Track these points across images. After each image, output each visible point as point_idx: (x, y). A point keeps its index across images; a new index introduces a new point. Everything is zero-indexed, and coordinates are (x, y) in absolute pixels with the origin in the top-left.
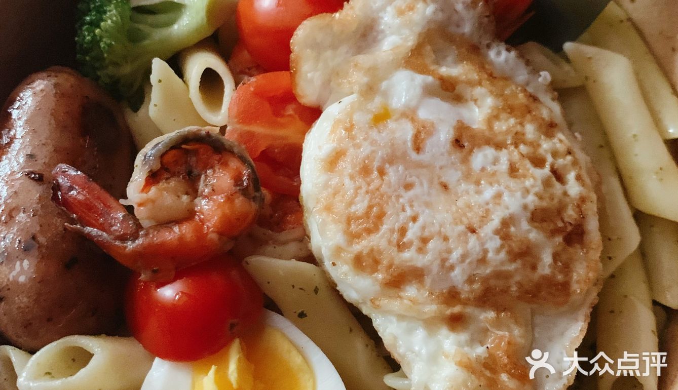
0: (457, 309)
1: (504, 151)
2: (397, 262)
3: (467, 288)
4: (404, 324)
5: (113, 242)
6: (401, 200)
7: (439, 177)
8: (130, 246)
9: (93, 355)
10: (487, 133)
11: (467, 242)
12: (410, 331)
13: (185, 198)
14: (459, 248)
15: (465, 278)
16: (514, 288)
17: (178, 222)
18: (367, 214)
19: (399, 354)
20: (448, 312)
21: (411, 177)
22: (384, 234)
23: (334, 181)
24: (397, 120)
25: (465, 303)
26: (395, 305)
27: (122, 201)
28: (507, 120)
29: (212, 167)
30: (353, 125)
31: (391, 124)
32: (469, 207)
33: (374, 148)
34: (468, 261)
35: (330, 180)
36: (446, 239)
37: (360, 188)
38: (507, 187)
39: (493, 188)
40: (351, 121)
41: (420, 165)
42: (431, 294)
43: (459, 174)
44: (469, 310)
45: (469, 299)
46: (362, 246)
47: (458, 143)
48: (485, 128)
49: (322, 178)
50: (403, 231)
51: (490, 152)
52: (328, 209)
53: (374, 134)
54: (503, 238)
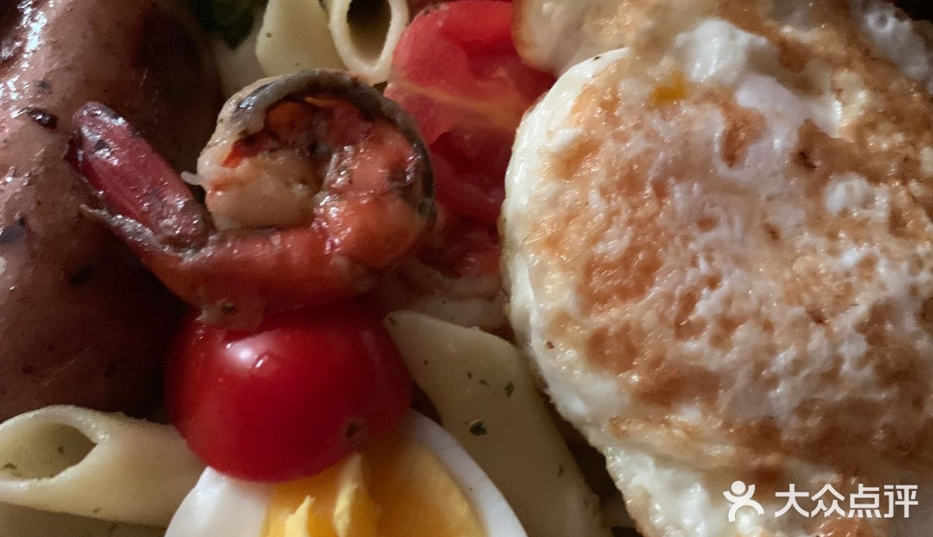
0: (771, 459)
1: (883, 187)
2: (670, 356)
3: (795, 422)
4: (668, 474)
5: (160, 246)
6: (692, 246)
7: (764, 216)
8: (189, 258)
9: (94, 445)
10: (856, 150)
11: (806, 338)
12: (677, 489)
13: (299, 189)
14: (792, 347)
15: (795, 404)
16: (880, 435)
17: (281, 228)
18: (626, 260)
19: (653, 528)
20: (756, 462)
21: (712, 206)
22: (653, 302)
23: (572, 194)
24: (697, 103)
25: (789, 450)
26: (658, 437)
27: (186, 176)
28: (889, 134)
29: (352, 143)
30: (618, 100)
31: (687, 109)
32: (814, 274)
33: (650, 145)
34: (804, 373)
35: (562, 192)
36: (768, 327)
37: (617, 213)
38: (885, 250)
39: (862, 249)
40: (614, 93)
41: (730, 189)
42: (727, 425)
43: (801, 215)
44: (793, 464)
45: (795, 444)
46: (610, 317)
47: (803, 158)
48: (852, 141)
49: (550, 187)
50: (689, 301)
51: (858, 184)
52: (553, 243)
53: (654, 121)
54: (870, 341)
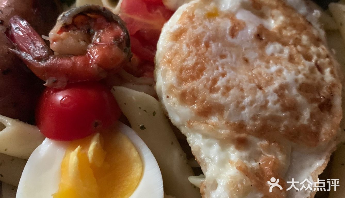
0: (243, 135)
1: (287, 47)
2: (207, 99)
3: (251, 122)
4: (207, 140)
5: (33, 60)
6: (217, 63)
7: (244, 55)
8: (43, 64)
9: (5, 127)
10: (278, 35)
11: (255, 93)
12: (210, 145)
13: (82, 43)
14: (250, 96)
15: (251, 116)
16: (282, 129)
17: (75, 55)
18: (193, 67)
19: (201, 159)
20: (237, 136)
21: (226, 51)
22: (203, 80)
23: (177, 46)
24: (222, 18)
25: (249, 133)
26: (203, 127)
27: (44, 37)
28: (291, 31)
29: (103, 29)
30: (194, 16)
31: (218, 19)
32: (260, 74)
33: (204, 30)
34: (254, 105)
35: (173, 45)
36: (242, 90)
37: (192, 52)
38: (286, 67)
39: (277, 66)
40: (193, 14)
41: (232, 45)
42: (227, 123)
43: (257, 54)
44: (251, 138)
45: (251, 130)
46: (187, 86)
47: (258, 36)
48: (277, 32)
49: (170, 44)
50: (215, 81)
51: (278, 46)
52: (170, 62)
53: (206, 23)
54: (279, 96)
